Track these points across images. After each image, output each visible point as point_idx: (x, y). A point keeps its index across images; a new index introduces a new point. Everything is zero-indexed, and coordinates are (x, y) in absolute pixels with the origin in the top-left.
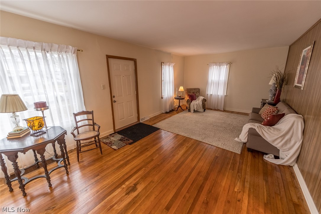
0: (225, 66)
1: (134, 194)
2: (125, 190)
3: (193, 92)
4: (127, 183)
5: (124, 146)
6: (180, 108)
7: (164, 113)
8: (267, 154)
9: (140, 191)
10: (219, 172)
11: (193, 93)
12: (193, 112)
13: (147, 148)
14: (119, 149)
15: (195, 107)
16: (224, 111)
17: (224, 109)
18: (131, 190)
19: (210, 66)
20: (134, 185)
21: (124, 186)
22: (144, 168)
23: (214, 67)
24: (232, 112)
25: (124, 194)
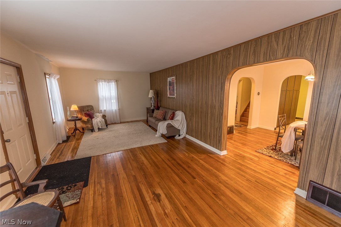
0: (114, 83)
1: (163, 196)
2: (154, 202)
3: (87, 109)
4: (148, 199)
5: (81, 192)
6: (77, 131)
7: (61, 143)
8: (175, 136)
9: (162, 192)
10: (173, 153)
11: (88, 111)
12: (98, 130)
13: (113, 175)
14: (80, 199)
15: (100, 125)
16: (121, 123)
17: (120, 121)
18: (158, 198)
19: (99, 82)
20: (154, 195)
21: (149, 202)
22: (140, 184)
23: (103, 83)
24: (128, 122)
25: (158, 204)
